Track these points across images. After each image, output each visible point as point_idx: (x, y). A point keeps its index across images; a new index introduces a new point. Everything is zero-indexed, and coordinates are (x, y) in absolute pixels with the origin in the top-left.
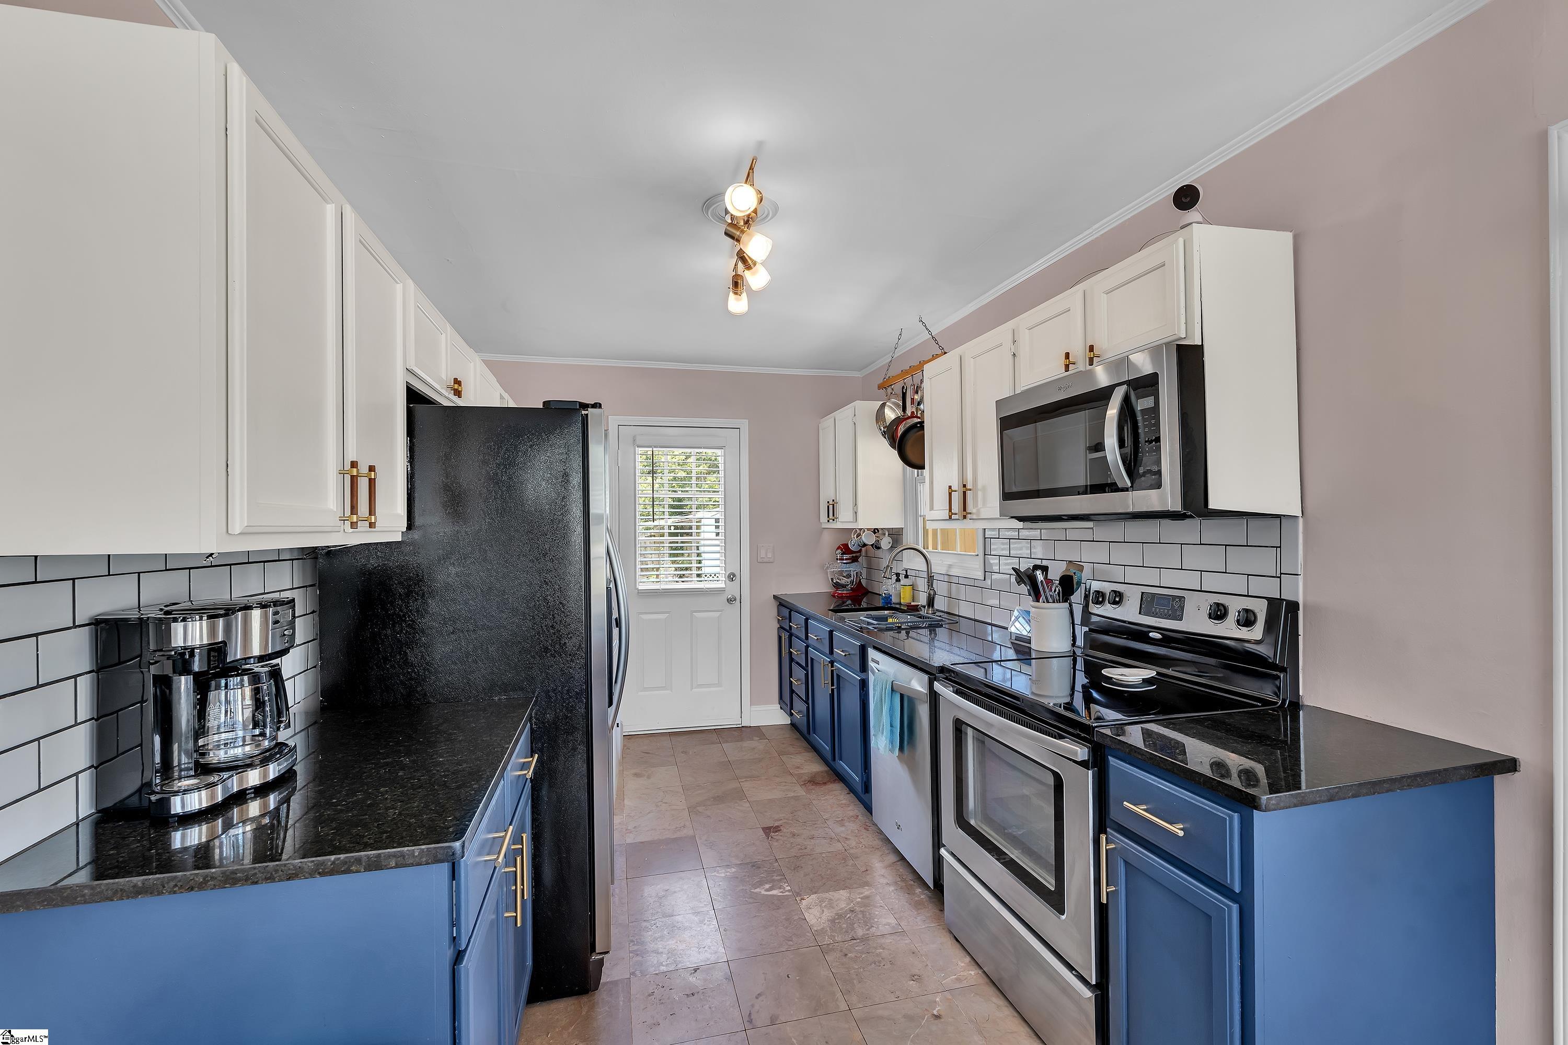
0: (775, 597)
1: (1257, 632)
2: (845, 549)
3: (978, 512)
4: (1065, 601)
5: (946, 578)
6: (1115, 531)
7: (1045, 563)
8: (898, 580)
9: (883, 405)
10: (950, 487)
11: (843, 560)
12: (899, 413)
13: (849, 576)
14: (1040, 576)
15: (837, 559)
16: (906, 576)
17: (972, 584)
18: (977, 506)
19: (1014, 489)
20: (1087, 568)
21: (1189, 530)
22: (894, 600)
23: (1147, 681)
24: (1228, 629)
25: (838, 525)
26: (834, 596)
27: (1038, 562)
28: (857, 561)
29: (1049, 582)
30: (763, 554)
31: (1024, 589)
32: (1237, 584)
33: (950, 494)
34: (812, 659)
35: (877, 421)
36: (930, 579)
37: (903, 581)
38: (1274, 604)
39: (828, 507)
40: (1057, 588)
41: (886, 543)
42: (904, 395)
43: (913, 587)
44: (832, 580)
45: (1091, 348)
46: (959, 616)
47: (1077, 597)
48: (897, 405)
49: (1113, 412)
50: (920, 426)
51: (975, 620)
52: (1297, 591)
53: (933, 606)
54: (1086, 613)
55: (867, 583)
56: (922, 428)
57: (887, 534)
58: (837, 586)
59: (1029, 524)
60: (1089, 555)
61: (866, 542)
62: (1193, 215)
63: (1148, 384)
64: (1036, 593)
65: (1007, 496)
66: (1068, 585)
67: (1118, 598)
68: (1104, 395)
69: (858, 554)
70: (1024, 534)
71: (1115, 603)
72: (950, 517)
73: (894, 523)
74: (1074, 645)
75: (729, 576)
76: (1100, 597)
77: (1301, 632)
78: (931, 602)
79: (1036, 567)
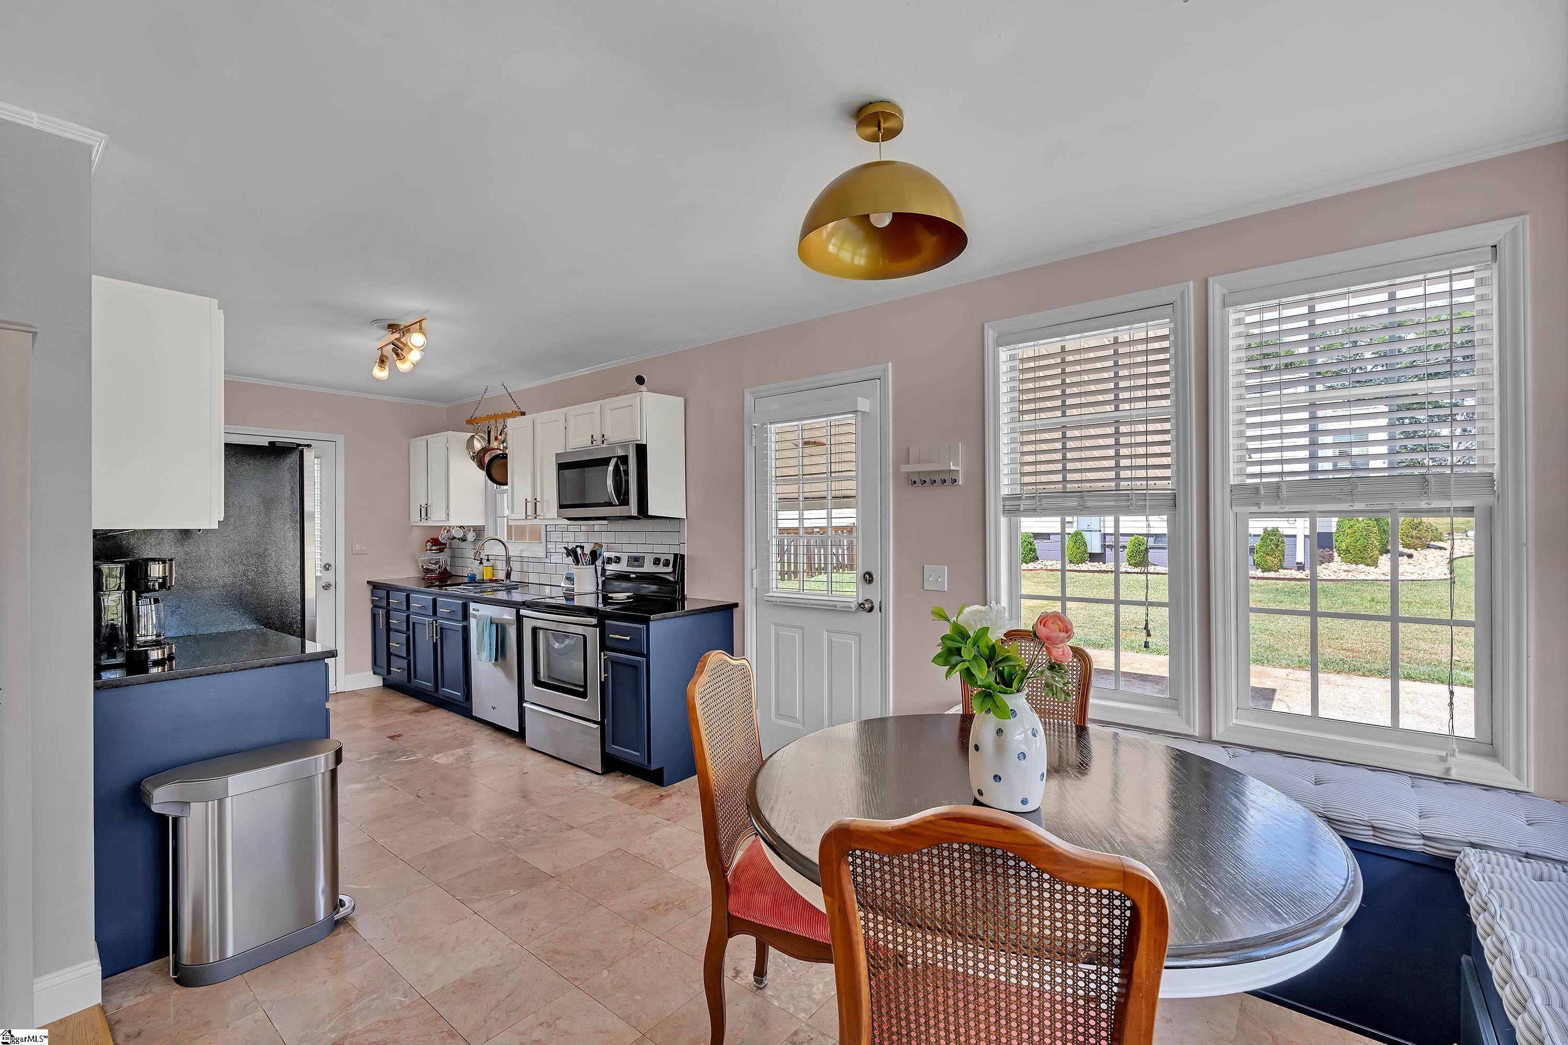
0: (369, 582)
1: (670, 569)
2: (435, 542)
3: (544, 515)
4: (592, 564)
5: (519, 559)
6: (619, 526)
7: (582, 544)
8: (481, 563)
9: (473, 437)
10: (526, 499)
11: (433, 550)
12: (484, 444)
13: (436, 564)
14: (579, 551)
15: (427, 550)
16: (488, 560)
17: (539, 561)
18: (543, 511)
19: (565, 503)
20: (604, 546)
21: (644, 524)
22: (478, 578)
23: (628, 597)
24: (660, 569)
25: (430, 523)
26: (424, 579)
27: (579, 544)
28: (443, 551)
29: (584, 554)
30: (357, 547)
31: (571, 559)
32: (665, 549)
33: (526, 504)
34: (414, 623)
35: (468, 448)
36: (508, 560)
37: (485, 563)
38: (676, 555)
39: (421, 509)
40: (588, 558)
41: (471, 536)
42: (489, 432)
43: (494, 568)
44: (422, 566)
45: (603, 436)
46: (529, 583)
47: (599, 563)
48: (482, 438)
49: (611, 468)
50: (504, 457)
51: (540, 584)
52: (685, 551)
53: (510, 578)
54: (604, 570)
55: (450, 569)
56: (506, 458)
57: (472, 530)
58: (427, 571)
59: (573, 522)
60: (604, 539)
61: (456, 536)
62: (643, 388)
63: (624, 459)
64: (577, 561)
65: (561, 506)
66: (594, 555)
67: (618, 560)
68: (606, 461)
69: (444, 546)
70: (571, 528)
71: (616, 562)
72: (526, 518)
73: (479, 522)
74: (597, 589)
75: (325, 566)
76: (609, 561)
77: (686, 568)
78: (508, 575)
79: (577, 547)
